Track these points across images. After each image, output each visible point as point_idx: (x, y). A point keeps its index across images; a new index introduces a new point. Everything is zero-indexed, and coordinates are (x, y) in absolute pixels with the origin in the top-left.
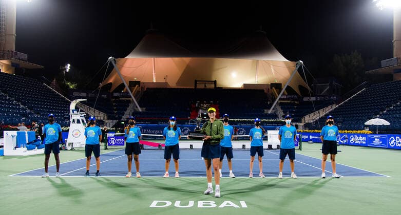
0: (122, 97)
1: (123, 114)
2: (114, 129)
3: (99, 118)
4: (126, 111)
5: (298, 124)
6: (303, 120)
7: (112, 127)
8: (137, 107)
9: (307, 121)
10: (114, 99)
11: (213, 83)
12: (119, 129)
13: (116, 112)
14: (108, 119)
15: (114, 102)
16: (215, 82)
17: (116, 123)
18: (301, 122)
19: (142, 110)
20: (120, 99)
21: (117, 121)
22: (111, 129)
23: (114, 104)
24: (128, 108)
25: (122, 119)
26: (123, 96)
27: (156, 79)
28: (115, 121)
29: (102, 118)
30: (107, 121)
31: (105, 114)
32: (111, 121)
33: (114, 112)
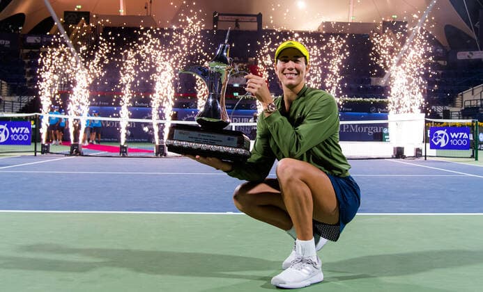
5: (447, 108)
6: (458, 100)
9: (467, 104)
10: (26, 51)
11: (256, 18)
14: (11, 94)
16: (259, 17)
18: (454, 106)
23: (26, 61)
27: (127, 9)
28: (25, 99)
30: (7, 99)
31: (3, 82)
32: (15, 98)
33: (26, 79)
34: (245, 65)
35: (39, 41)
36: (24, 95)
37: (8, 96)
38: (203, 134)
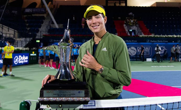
0: (34, 14)
1: (38, 31)
2: (28, 49)
3: (8, 36)
4: (40, 27)
7: (26, 47)
8: (53, 23)
10: (25, 16)
12: (34, 48)
13: (28, 29)
14: (20, 37)
15: (26, 18)
17: (30, 42)
19: (59, 26)
20: (33, 15)
21: (31, 39)
22: (24, 49)
23: (26, 21)
24: (42, 25)
25: (37, 37)
26: (36, 13)
28: (28, 39)
29: (12, 36)
30: (18, 39)
31: (16, 31)
32: (23, 39)
33: (27, 29)
34: (136, 20)
35: (31, 11)
36: (28, 37)
37: (18, 38)
38: (63, 91)
